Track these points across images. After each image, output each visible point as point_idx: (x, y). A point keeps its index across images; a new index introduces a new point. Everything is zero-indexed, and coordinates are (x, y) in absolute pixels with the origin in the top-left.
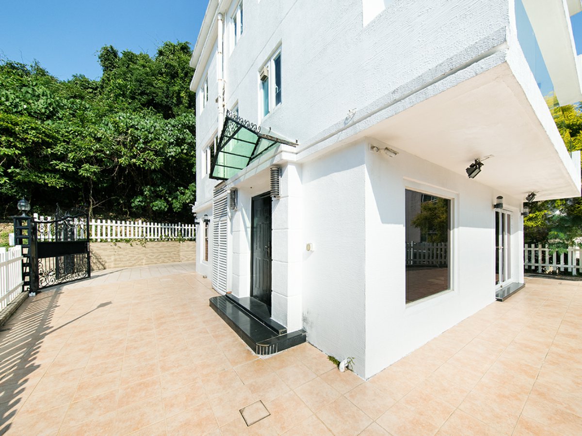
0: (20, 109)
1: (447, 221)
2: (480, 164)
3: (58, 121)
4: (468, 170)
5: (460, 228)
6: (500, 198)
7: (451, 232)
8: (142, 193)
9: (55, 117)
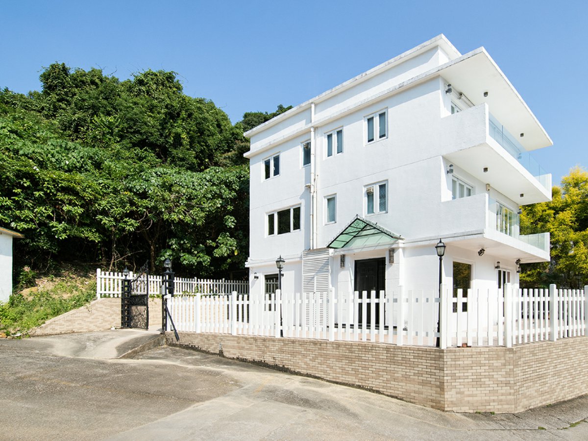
0: (63, 164)
1: (469, 276)
2: (484, 250)
3: (85, 173)
4: (479, 252)
5: (476, 280)
6: (498, 262)
7: (472, 282)
8: (169, 247)
9: (83, 169)
